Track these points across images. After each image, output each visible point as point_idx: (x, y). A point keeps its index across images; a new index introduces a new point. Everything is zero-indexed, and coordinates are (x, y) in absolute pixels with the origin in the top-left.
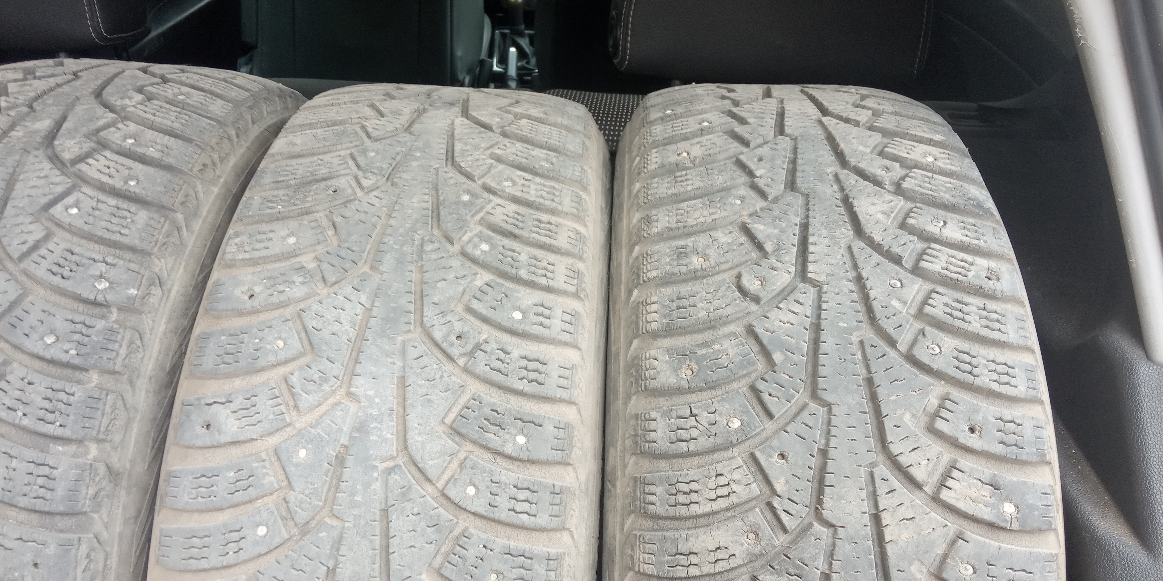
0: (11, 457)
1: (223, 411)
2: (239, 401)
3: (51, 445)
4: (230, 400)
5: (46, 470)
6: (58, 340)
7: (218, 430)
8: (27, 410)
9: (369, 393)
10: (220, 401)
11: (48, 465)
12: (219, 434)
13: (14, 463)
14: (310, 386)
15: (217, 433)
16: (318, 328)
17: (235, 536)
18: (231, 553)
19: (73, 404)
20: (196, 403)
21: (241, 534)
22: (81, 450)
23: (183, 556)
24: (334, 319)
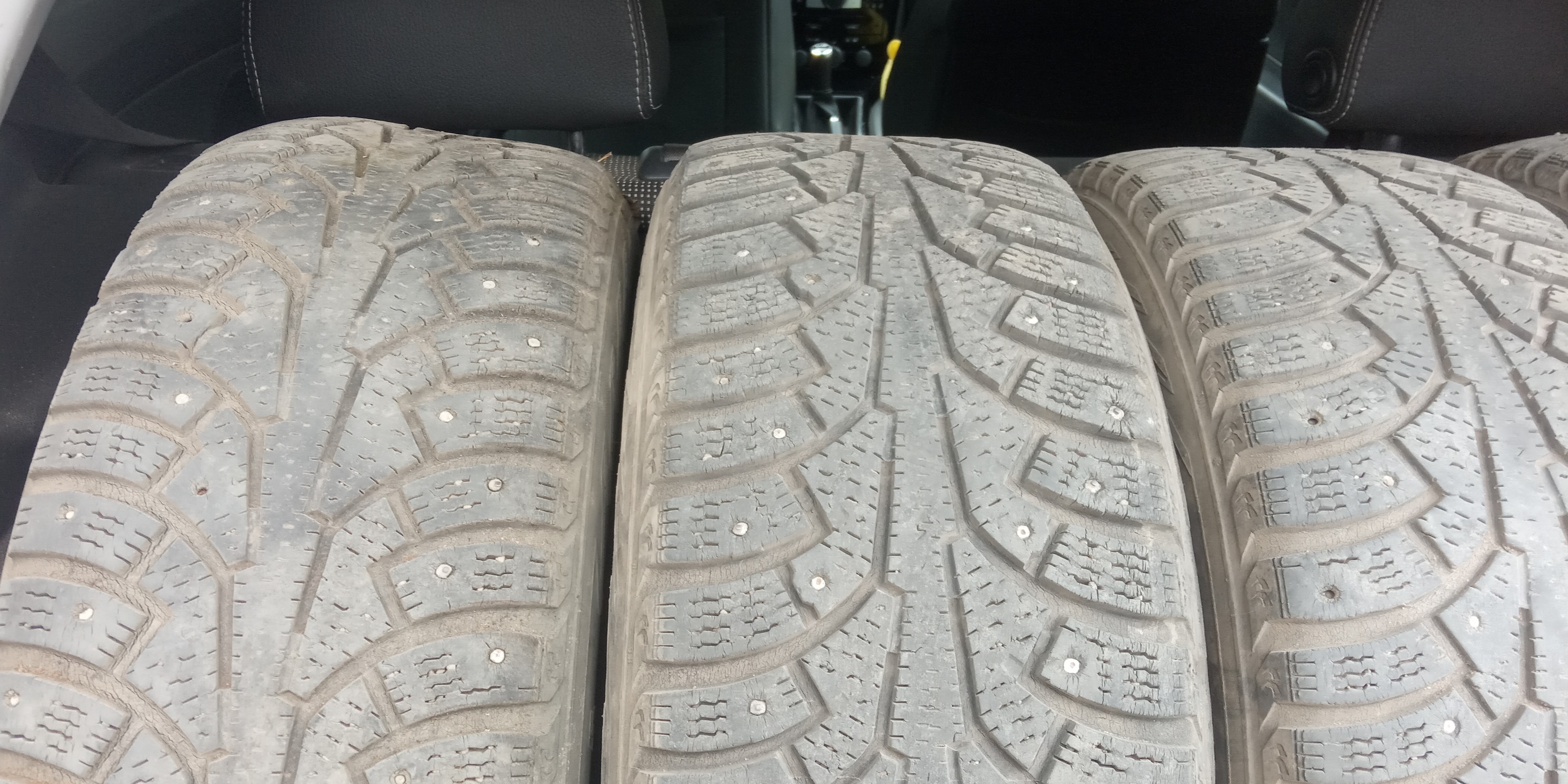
0: (1102, 646)
1: (1349, 571)
2: (1366, 559)
3: (1129, 627)
4: (1355, 556)
5: (1144, 662)
6: (1103, 487)
7: (1352, 597)
8: (1102, 581)
9: (1532, 538)
10: (1339, 558)
11: (1145, 654)
12: (1356, 602)
13: (1107, 653)
14: (1454, 534)
15: (1352, 601)
16: (1432, 456)
17: (1418, 736)
18: (1415, 758)
19: (1151, 571)
20: (1304, 562)
21: (1427, 732)
22: (1163, 632)
23: (1346, 767)
24: (1446, 445)
